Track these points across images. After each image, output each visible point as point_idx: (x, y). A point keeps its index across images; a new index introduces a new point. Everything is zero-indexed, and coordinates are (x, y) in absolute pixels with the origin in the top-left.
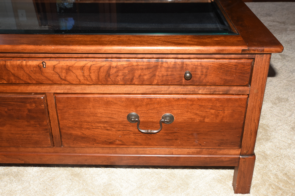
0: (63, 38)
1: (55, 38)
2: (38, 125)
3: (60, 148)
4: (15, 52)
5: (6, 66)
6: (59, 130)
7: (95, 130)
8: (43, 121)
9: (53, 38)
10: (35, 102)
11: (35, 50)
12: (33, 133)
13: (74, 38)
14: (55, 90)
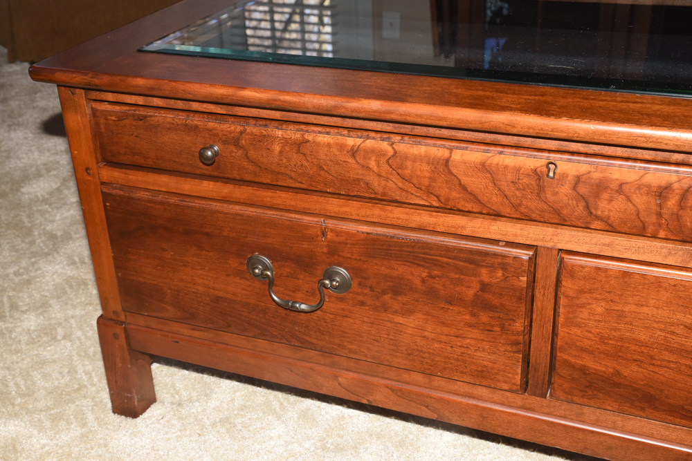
0: (616, 101)
1: (593, 99)
2: (497, 329)
3: (542, 399)
4: (486, 130)
5: (450, 163)
6: (549, 353)
7: (656, 369)
8: (514, 320)
9: (586, 99)
10: (504, 267)
11: (542, 129)
12: (479, 346)
13: (648, 105)
14: (566, 243)
